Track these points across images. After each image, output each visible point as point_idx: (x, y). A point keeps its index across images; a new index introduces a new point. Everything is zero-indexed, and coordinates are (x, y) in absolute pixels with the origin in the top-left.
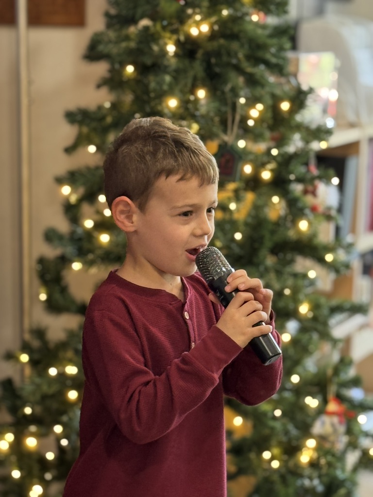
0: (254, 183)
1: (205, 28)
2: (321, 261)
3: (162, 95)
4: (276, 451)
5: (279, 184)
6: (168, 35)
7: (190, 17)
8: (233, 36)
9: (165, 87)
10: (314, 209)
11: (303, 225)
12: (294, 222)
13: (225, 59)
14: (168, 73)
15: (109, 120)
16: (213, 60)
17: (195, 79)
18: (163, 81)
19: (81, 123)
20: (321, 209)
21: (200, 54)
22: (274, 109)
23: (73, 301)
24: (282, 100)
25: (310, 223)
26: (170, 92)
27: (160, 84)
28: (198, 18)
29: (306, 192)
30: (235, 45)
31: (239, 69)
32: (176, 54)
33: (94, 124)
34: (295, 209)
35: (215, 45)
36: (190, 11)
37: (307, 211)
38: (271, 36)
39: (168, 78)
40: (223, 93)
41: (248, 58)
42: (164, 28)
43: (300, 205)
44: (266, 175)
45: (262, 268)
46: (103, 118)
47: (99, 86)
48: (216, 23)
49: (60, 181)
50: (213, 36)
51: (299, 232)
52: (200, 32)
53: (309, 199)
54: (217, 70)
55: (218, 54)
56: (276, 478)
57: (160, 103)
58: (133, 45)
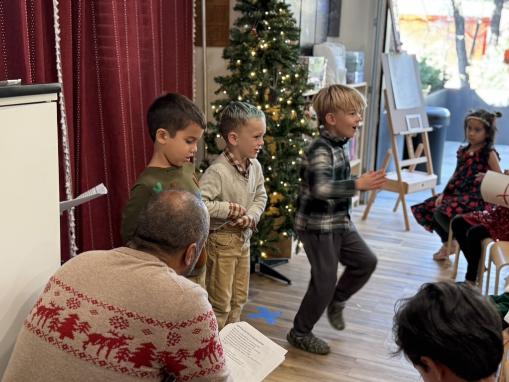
0: (284, 104)
1: (266, 45)
2: (310, 135)
3: (249, 72)
4: (290, 206)
5: (294, 106)
6: (251, 48)
7: (259, 41)
8: (277, 49)
9: (250, 68)
10: (307, 116)
11: (302, 121)
12: (299, 120)
13: (272, 57)
14: (251, 63)
15: (231, 81)
16: (268, 58)
17: (261, 65)
18: (249, 65)
19: (220, 82)
20: (311, 116)
21: (264, 55)
22: (293, 77)
23: (218, 150)
24: (295, 73)
25: (305, 121)
26: (252, 70)
27: (248, 67)
28: (263, 41)
29: (305, 109)
30: (276, 52)
31: (279, 61)
32: (255, 56)
33: (225, 83)
34: (300, 115)
35: (269, 51)
36: (259, 39)
37: (304, 116)
38: (292, 49)
39: (251, 65)
40: (272, 70)
41: (283, 57)
42: (250, 46)
43: (302, 113)
44: (289, 102)
45: (286, 137)
46: (228, 80)
47: (228, 69)
48: (270, 43)
49: (212, 104)
50: (269, 49)
51: (301, 124)
52: (264, 47)
53: (306, 112)
54: (270, 62)
55: (270, 55)
56: (290, 216)
57: (248, 74)
58: (239, 52)
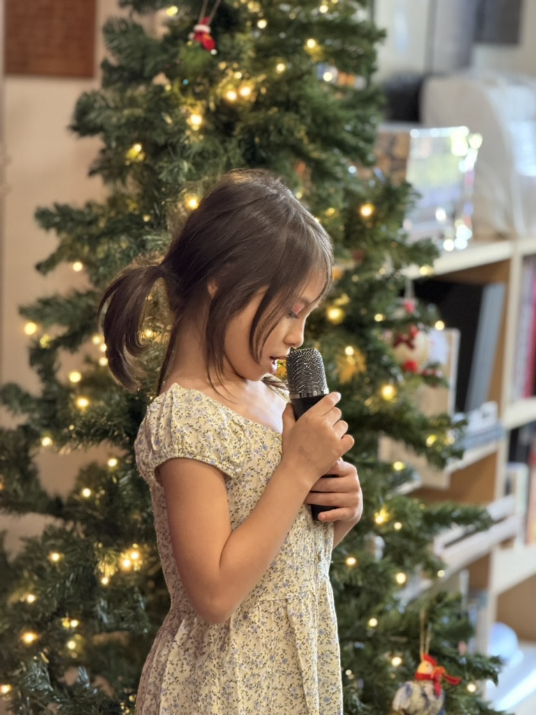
1: (247, 90)
3: (179, 192)
6: (190, 100)
7: (223, 74)
10: (408, 367)
11: (388, 392)
13: (274, 138)
14: (187, 158)
15: (102, 224)
19: (60, 228)
21: (238, 129)
23: (43, 495)
25: (399, 387)
27: (174, 174)
28: (238, 75)
31: (299, 152)
32: (203, 130)
33: (79, 230)
34: (377, 367)
36: (222, 66)
39: (186, 166)
41: (313, 137)
42: (184, 90)
43: (385, 359)
44: (335, 314)
46: (93, 220)
48: (264, 82)
49: (25, 314)
50: (258, 104)
51: (382, 401)
52: (239, 97)
53: (402, 352)
55: (264, 130)
57: (175, 202)
58: (139, 112)
